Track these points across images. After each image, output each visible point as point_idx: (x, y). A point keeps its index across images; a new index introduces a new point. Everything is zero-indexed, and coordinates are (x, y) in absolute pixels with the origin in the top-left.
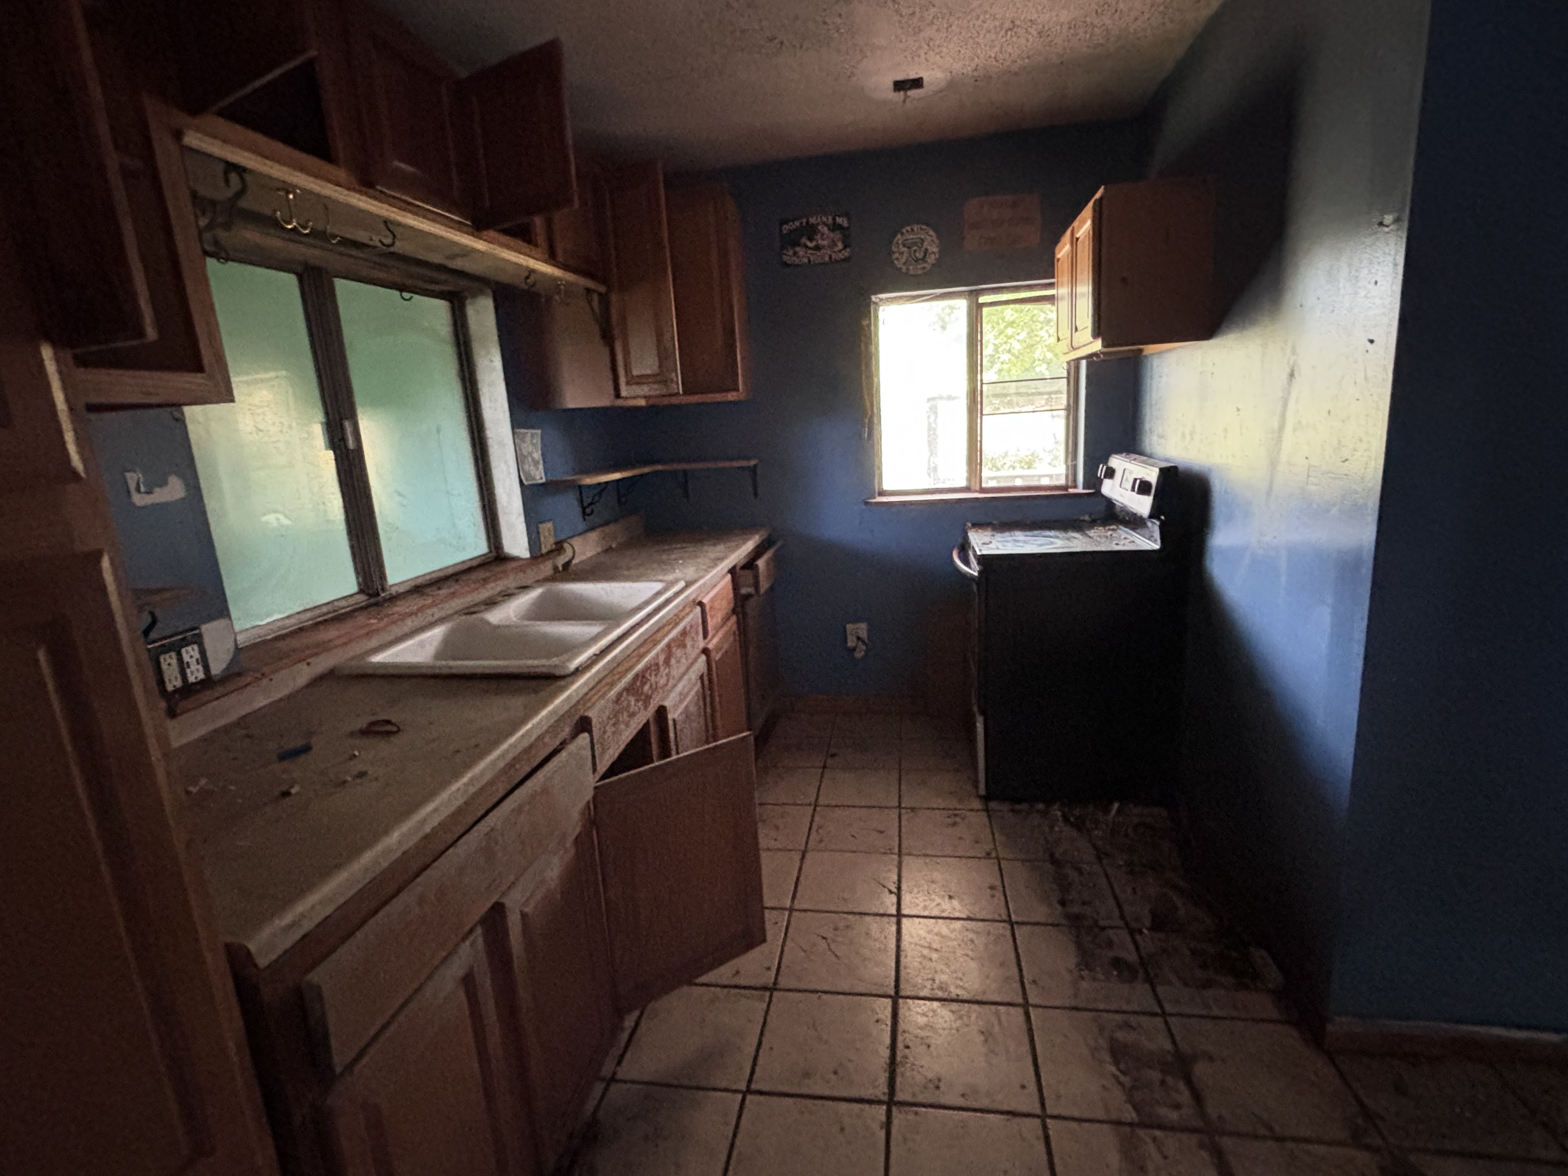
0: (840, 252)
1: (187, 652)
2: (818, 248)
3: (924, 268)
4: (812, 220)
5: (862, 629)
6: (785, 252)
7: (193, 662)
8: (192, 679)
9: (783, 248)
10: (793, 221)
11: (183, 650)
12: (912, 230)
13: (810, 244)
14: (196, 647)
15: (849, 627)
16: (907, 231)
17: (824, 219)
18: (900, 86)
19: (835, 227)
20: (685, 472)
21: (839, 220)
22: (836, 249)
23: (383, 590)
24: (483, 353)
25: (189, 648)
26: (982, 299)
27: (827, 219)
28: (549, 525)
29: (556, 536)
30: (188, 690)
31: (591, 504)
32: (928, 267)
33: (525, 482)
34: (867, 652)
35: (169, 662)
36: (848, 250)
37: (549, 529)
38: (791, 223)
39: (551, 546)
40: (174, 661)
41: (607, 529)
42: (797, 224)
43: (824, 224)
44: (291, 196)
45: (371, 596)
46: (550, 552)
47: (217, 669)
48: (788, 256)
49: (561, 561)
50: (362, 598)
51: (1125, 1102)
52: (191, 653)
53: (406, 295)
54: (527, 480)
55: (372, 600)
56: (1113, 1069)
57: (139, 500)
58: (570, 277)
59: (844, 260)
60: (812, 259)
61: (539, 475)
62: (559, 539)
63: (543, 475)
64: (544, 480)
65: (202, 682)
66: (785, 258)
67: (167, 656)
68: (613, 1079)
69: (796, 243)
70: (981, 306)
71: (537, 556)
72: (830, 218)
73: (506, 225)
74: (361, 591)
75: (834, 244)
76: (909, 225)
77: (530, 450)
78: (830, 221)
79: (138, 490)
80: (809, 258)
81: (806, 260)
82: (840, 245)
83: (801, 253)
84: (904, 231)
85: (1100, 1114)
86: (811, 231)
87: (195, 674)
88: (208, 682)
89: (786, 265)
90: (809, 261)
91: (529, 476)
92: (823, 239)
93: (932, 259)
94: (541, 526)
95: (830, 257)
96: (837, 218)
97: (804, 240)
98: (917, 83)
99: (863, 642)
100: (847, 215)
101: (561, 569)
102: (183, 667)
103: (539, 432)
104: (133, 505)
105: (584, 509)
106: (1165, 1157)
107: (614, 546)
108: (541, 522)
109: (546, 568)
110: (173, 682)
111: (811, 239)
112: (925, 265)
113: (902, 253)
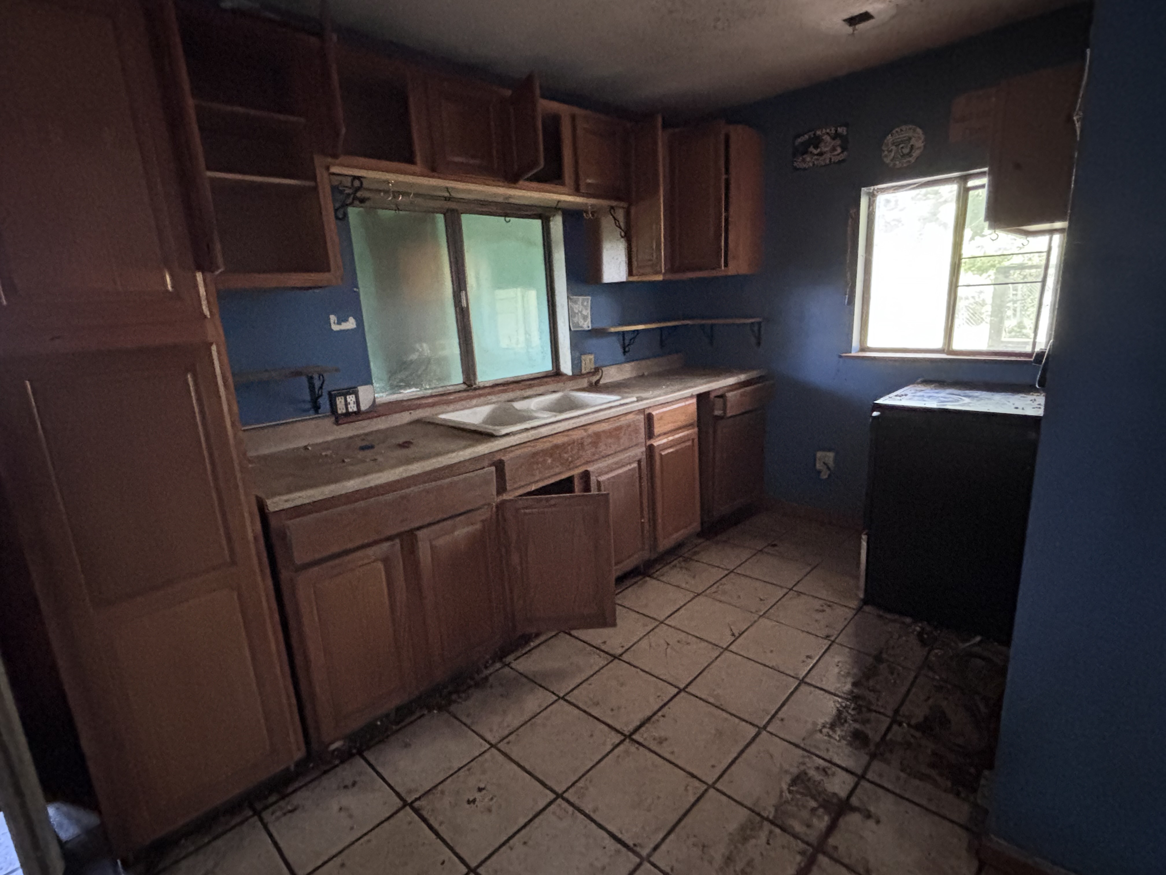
0: (838, 155)
1: (349, 398)
2: (821, 154)
3: (909, 162)
4: (819, 133)
5: (830, 457)
6: (795, 159)
7: (352, 402)
8: (350, 410)
9: (794, 155)
10: (803, 135)
11: (348, 397)
12: (901, 130)
13: (816, 152)
14: (354, 396)
15: (819, 454)
16: (897, 132)
17: (828, 131)
18: (852, 21)
19: (836, 136)
20: (712, 326)
21: (840, 130)
22: (836, 153)
23: (475, 384)
24: (556, 251)
25: (351, 396)
26: (971, 183)
27: (831, 130)
28: (592, 357)
29: (595, 363)
30: (348, 414)
31: (629, 345)
32: (912, 160)
33: (572, 329)
34: (829, 476)
35: (340, 402)
36: (845, 153)
37: (590, 360)
38: (802, 137)
39: (591, 369)
40: (343, 401)
41: (643, 363)
42: (806, 136)
43: (828, 134)
44: (390, 185)
45: (469, 386)
46: (588, 373)
47: (363, 408)
48: (799, 164)
49: (594, 379)
50: (464, 387)
51: (774, 806)
52: (351, 399)
53: (508, 219)
54: (574, 327)
55: (469, 388)
56: (785, 787)
57: (335, 327)
58: (591, 201)
59: (840, 162)
60: (816, 163)
61: (587, 325)
62: (597, 366)
63: (590, 325)
64: (590, 328)
65: (355, 413)
66: (795, 164)
67: (340, 398)
68: (508, 665)
69: (806, 152)
70: (967, 190)
71: (577, 375)
72: (833, 129)
73: (526, 177)
74: (464, 383)
75: (834, 149)
76: (898, 127)
77: (580, 309)
78: (833, 131)
79: (334, 323)
80: (814, 162)
81: (811, 164)
82: (839, 150)
83: (808, 159)
84: (894, 131)
85: (748, 803)
86: (816, 142)
87: (353, 408)
88: (358, 412)
89: (796, 169)
90: (814, 165)
91: (577, 325)
92: (826, 147)
93: (916, 153)
94: (583, 357)
95: (830, 159)
96: (839, 129)
97: (811, 149)
98: (866, 17)
99: (828, 468)
100: (846, 125)
101: (594, 384)
102: (346, 404)
103: (590, 298)
104: (332, 330)
105: (624, 348)
106: (768, 844)
107: (646, 374)
108: (585, 354)
109: (584, 382)
110: (341, 408)
111: (816, 147)
112: (910, 159)
113: (891, 151)
